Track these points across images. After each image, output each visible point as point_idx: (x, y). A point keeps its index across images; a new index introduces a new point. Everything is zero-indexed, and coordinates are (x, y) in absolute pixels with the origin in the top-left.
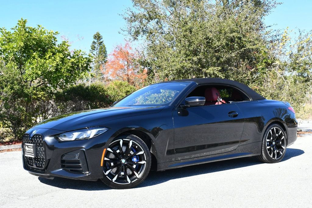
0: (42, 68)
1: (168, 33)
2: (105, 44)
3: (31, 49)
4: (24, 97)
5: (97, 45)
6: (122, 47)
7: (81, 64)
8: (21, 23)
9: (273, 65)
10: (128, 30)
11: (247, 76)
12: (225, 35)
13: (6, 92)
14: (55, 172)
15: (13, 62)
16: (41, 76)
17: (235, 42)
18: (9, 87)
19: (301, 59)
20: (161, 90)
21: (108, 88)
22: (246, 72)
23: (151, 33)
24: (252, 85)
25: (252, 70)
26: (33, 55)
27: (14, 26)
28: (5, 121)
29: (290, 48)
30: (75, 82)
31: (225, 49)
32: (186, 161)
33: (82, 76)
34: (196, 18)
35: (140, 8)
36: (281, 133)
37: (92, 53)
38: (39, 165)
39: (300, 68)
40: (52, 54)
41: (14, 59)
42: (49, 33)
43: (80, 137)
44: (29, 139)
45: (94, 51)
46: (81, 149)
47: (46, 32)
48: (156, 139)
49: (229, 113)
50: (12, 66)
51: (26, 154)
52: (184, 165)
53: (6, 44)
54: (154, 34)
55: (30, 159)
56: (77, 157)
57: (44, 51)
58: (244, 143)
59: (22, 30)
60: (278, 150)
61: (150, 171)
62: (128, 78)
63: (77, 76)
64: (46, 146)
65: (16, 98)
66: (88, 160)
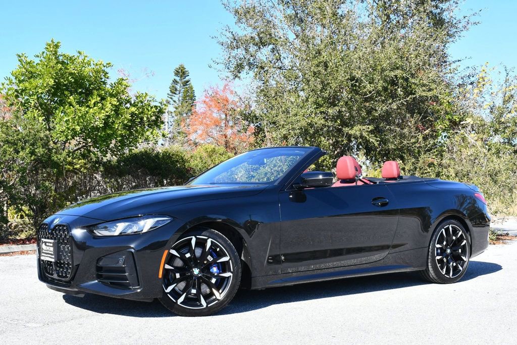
0: (82, 121)
1: (290, 68)
2: (192, 84)
3: (65, 89)
4: (52, 168)
5: (179, 85)
6: (219, 90)
7: (146, 116)
8: (50, 47)
9: (462, 124)
10: (225, 61)
11: (418, 141)
12: (381, 73)
13: (23, 159)
14: (86, 286)
15: (36, 110)
16: (81, 133)
17: (398, 85)
18: (27, 150)
19: (509, 115)
20: (265, 160)
21: (192, 156)
22: (416, 135)
23: (262, 68)
24: (425, 156)
25: (425, 132)
26: (69, 100)
27: (39, 53)
28: (19, 205)
29: (490, 97)
30: (136, 145)
31: (382, 96)
32: (302, 274)
33: (148, 136)
34: (335, 45)
35: (246, 27)
36: (462, 235)
37: (171, 98)
38: (62, 273)
39: (506, 131)
40: (99, 99)
41: (38, 105)
42: (97, 65)
43: (128, 230)
44: (48, 232)
45: (175, 95)
46: (128, 250)
47: (92, 63)
48: (251, 239)
49: (375, 199)
50: (35, 117)
51: (42, 256)
52: (296, 282)
53: (27, 81)
54: (268, 70)
55: (48, 265)
56: (121, 262)
57: (88, 93)
58: (397, 249)
59: (52, 59)
60: (456, 262)
61: (239, 290)
62: (227, 141)
63: (140, 136)
64: (73, 243)
65: (39, 168)
66: (138, 268)
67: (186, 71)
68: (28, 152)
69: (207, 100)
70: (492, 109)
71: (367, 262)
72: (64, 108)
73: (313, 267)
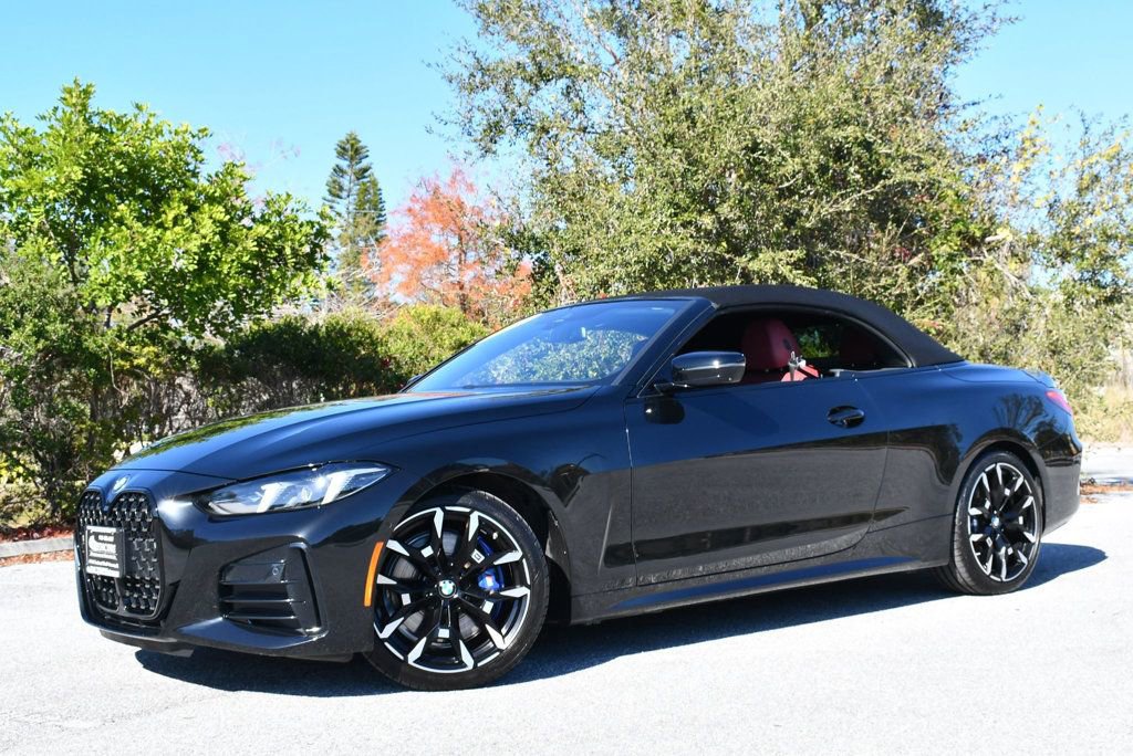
0: (148, 259)
1: (606, 129)
2: (376, 176)
3: (108, 190)
4: (85, 366)
5: (348, 178)
6: (439, 182)
7: (290, 244)
8: (72, 96)
9: (989, 243)
10: (461, 119)
11: (896, 282)
12: (815, 133)
13: (20, 348)
14: (197, 631)
15: (43, 238)
16: (147, 287)
17: (849, 160)
18: (28, 328)
19: (1090, 220)
21: (390, 332)
22: (891, 268)
23: (545, 130)
24: (915, 314)
25: (911, 262)
26: (118, 213)
28: (14, 452)
29: (1048, 181)
30: (270, 309)
31: (815, 184)
32: (678, 586)
33: (296, 289)
35: (503, 42)
36: (1023, 485)
37: (331, 207)
38: (138, 604)
39: (1087, 255)
40: (184, 208)
41: (48, 226)
42: (176, 133)
43: (289, 500)
44: (102, 510)
45: (339, 200)
46: (292, 545)
47: (165, 129)
48: (568, 508)
49: (833, 412)
50: (40, 254)
51: (90, 565)
52: (668, 604)
53: (20, 173)
54: (557, 135)
55: (104, 585)
56: (276, 573)
57: (159, 198)
58: (888, 522)
59: (77, 123)
60: (1012, 545)
61: (544, 625)
62: (463, 295)
63: (277, 290)
64: (163, 534)
65: (54, 368)
66: (315, 585)
67: (363, 148)
68: (30, 333)
69: (417, 207)
70: (1051, 206)
71: (817, 554)
72: (107, 231)
73: (701, 568)
